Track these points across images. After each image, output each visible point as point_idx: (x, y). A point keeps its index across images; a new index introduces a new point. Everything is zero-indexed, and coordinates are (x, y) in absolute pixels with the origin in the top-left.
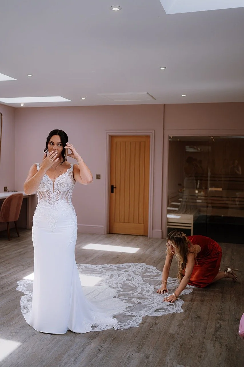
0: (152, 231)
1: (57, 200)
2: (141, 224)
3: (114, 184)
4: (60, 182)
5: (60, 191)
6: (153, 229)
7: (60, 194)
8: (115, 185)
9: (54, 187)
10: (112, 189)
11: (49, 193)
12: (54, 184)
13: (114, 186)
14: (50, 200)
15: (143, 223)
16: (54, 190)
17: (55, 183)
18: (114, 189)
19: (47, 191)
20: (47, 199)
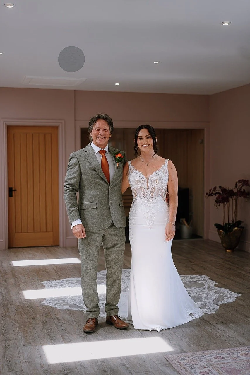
0: (66, 238)
1: (152, 197)
2: (48, 232)
3: (12, 186)
4: (154, 179)
5: (154, 188)
6: (66, 236)
7: (154, 191)
8: (15, 188)
9: (147, 184)
10: (11, 192)
11: (143, 190)
12: (147, 181)
13: (13, 189)
14: (145, 197)
15: (52, 231)
16: (148, 187)
17: (149, 180)
18: (13, 192)
19: (141, 188)
20: (142, 196)
